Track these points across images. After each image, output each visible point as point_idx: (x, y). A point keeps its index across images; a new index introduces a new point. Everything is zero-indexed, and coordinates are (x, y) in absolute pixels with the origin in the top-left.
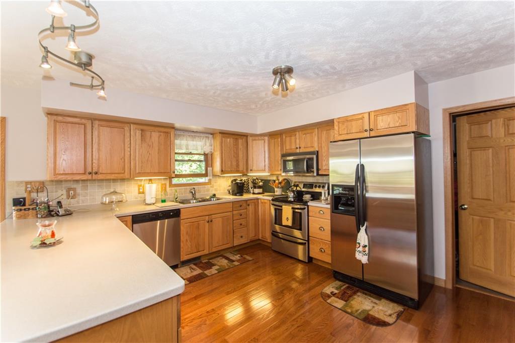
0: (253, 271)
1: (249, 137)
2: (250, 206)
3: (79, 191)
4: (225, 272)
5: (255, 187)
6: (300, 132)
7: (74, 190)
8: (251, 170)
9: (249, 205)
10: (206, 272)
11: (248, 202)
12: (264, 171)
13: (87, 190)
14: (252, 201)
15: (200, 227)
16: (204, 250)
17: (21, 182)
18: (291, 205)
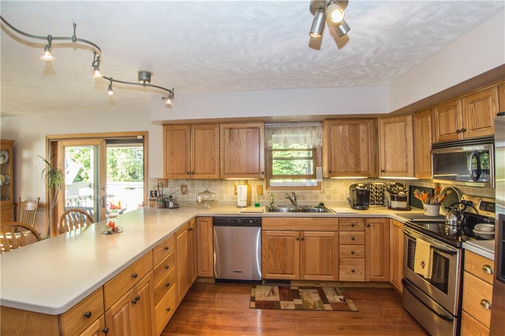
0: (342, 329)
1: (379, 119)
2: (372, 228)
3: (189, 188)
4: (303, 312)
5: (393, 199)
6: (463, 101)
7: (186, 186)
8: (383, 171)
9: (369, 226)
10: (282, 303)
11: (370, 221)
12: (406, 173)
13: (194, 187)
14: (375, 220)
15: (286, 244)
16: (292, 274)
17: (156, 179)
18: (433, 240)
